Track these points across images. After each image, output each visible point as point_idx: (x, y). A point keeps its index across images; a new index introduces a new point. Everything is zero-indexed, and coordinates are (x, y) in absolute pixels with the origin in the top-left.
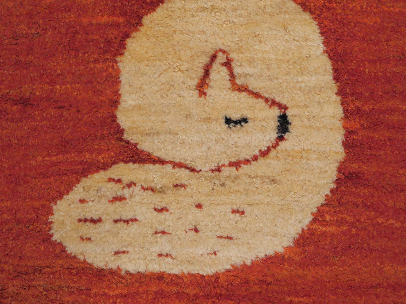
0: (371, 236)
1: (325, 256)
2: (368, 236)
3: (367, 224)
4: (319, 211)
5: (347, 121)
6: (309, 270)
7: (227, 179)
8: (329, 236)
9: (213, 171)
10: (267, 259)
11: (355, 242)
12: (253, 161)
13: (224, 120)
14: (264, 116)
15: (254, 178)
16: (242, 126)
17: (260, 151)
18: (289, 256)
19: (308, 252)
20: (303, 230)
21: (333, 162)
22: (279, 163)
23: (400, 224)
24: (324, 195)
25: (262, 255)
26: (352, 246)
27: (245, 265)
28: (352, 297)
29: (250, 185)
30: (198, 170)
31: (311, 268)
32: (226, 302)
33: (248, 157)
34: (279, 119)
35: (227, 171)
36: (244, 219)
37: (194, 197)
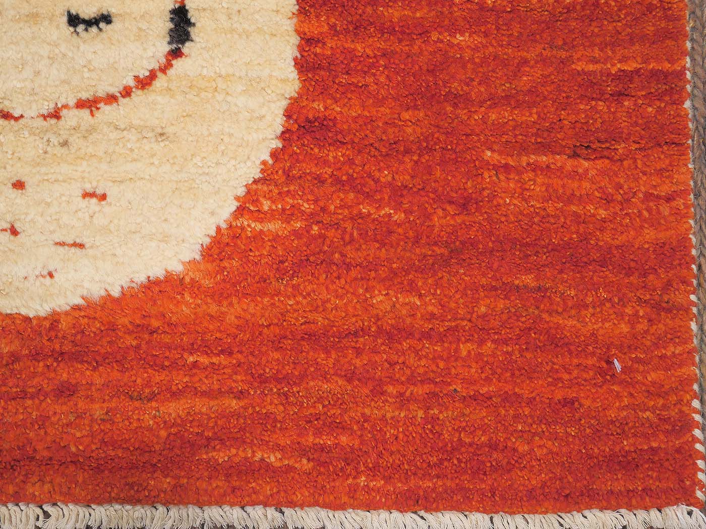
0: (347, 237)
1: (262, 277)
2: (342, 239)
3: (340, 217)
4: (248, 192)
5: (303, 19)
6: (231, 304)
7: (73, 132)
8: (269, 240)
9: (45, 117)
10: (151, 285)
11: (318, 250)
12: (123, 97)
13: (65, 19)
14: (143, 10)
15: (124, 130)
16: (101, 30)
17: (136, 78)
18: (192, 279)
19: (228, 270)
20: (219, 229)
21: (275, 99)
22: (172, 100)
23: (403, 215)
24: (258, 162)
25: (141, 278)
26: (312, 259)
27: (109, 295)
28: (311, 353)
29: (118, 145)
30: (16, 115)
31: (235, 300)
32: (73, 366)
33: (114, 90)
34: (172, 16)
35: (72, 117)
36: (107, 209)
37: (8, 166)
